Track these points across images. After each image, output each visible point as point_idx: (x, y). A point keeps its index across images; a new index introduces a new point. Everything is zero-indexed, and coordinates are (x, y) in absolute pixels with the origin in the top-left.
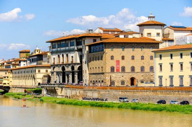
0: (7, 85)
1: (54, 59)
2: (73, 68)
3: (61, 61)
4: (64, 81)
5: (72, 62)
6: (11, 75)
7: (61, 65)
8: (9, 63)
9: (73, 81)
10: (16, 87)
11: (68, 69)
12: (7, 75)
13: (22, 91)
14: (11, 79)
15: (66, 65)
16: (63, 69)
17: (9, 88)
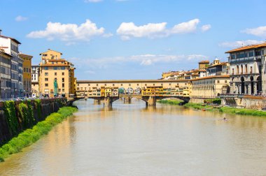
0: (187, 96)
1: (233, 69)
2: (252, 79)
3: (240, 71)
4: (243, 91)
5: (251, 72)
6: (191, 86)
7: (240, 75)
8: (189, 74)
9: (253, 92)
10: (196, 98)
11: (248, 79)
12: (188, 85)
13: (202, 101)
14: (191, 90)
15: (245, 75)
16: (243, 79)
17: (188, 98)
